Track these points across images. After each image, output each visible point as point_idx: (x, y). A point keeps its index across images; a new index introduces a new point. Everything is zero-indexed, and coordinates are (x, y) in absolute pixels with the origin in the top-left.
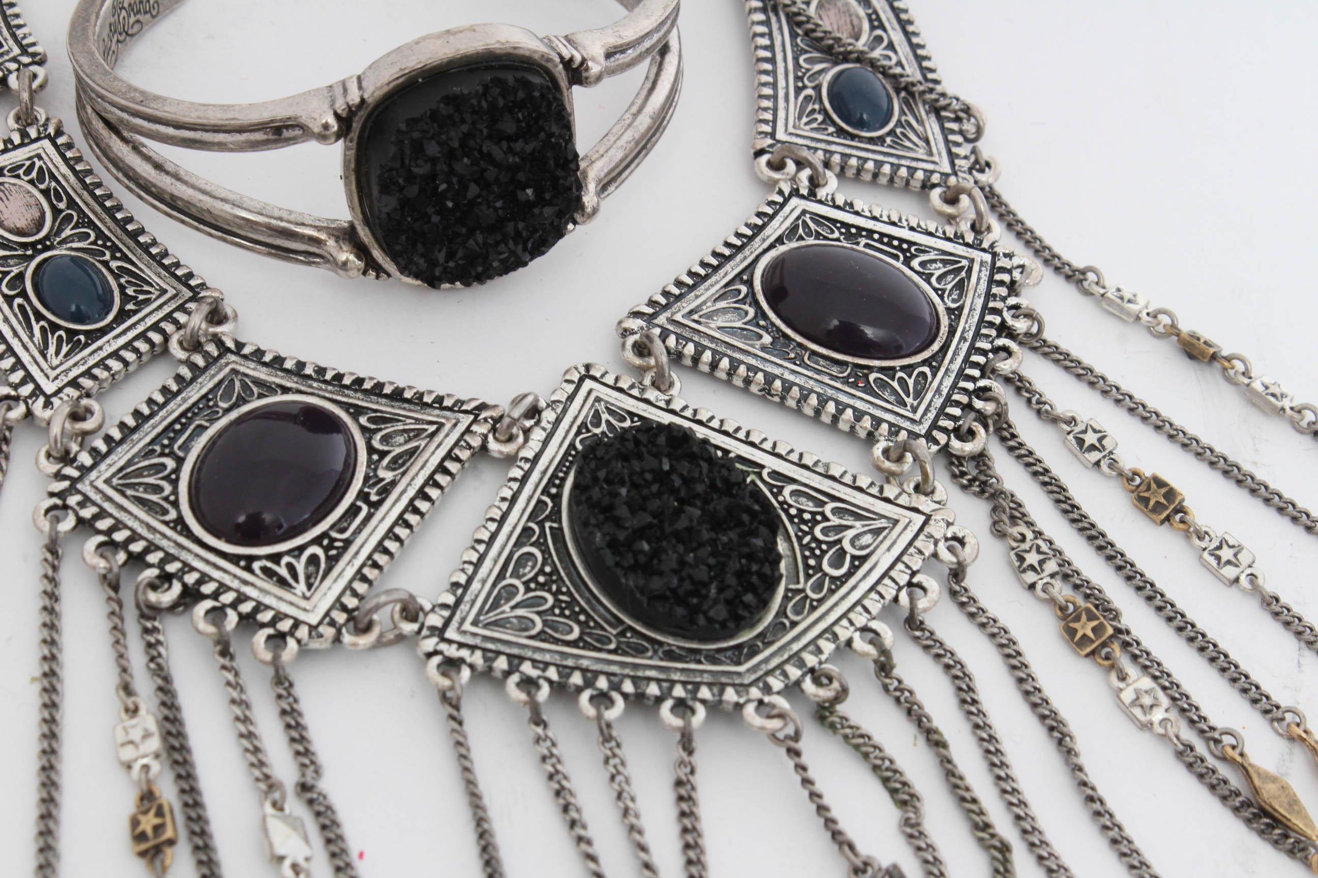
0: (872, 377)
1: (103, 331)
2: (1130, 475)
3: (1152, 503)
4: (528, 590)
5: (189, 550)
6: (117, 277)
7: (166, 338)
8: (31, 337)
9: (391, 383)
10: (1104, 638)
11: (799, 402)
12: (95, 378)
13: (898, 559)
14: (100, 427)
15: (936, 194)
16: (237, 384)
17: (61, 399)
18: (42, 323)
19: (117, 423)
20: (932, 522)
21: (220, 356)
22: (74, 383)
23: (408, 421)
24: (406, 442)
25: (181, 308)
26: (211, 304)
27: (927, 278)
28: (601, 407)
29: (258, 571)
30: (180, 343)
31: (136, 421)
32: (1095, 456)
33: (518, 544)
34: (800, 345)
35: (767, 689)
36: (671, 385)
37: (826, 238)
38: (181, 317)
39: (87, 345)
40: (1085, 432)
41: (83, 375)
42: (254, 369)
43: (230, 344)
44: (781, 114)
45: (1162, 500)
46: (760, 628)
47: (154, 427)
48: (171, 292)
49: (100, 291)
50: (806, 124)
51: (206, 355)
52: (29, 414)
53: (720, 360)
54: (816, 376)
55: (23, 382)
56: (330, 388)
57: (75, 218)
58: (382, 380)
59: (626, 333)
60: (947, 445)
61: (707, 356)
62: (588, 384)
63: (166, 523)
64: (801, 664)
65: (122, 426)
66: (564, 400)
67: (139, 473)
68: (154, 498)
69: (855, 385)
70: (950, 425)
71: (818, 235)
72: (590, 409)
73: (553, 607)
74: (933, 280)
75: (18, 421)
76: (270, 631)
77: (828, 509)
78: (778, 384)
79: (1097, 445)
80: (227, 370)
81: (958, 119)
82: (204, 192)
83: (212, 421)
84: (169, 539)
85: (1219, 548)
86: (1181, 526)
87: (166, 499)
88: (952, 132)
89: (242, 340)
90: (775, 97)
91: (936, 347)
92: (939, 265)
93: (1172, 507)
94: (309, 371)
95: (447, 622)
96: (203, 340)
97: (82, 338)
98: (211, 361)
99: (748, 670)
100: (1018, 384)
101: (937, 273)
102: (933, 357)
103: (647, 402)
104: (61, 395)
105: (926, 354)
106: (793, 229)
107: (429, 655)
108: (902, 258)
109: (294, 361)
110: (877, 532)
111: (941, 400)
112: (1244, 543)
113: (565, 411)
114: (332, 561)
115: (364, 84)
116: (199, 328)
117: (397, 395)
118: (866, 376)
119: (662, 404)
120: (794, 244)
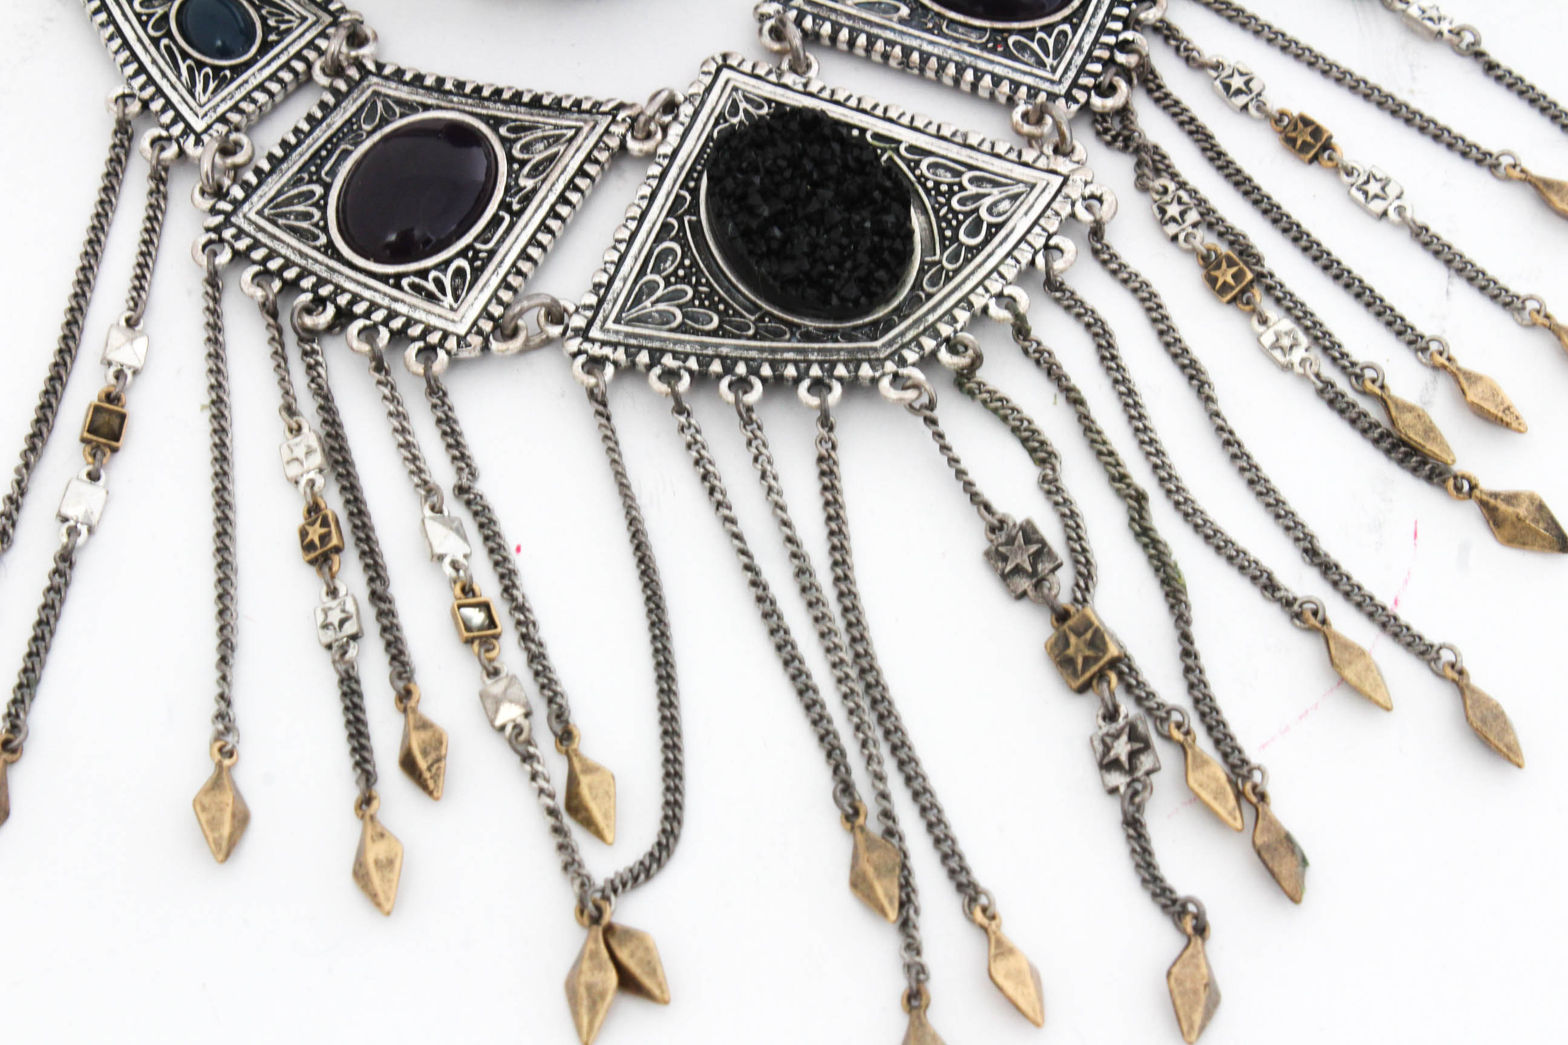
0: (1012, 40)
1: (248, 65)
2: (1277, 116)
3: (1299, 142)
4: (668, 283)
5: (340, 273)
6: (258, 9)
7: (309, 65)
8: (179, 76)
9: (530, 91)
10: (1244, 283)
11: (937, 72)
12: (241, 112)
13: (1036, 223)
14: (251, 159)
16: (380, 105)
17: (211, 135)
18: (189, 62)
19: (266, 154)
20: (1070, 182)
21: (362, 79)
22: (223, 119)
23: (547, 127)
24: (546, 148)
25: (323, 34)
26: (349, 27)
28: (739, 96)
29: (406, 288)
30: (323, 70)
31: (284, 150)
32: (1242, 100)
33: (658, 240)
34: (938, 14)
35: (902, 362)
36: (809, 66)
38: (322, 43)
39: (232, 80)
40: (1231, 76)
41: (231, 110)
42: (396, 89)
43: (371, 67)
45: (1309, 139)
46: (895, 304)
47: (301, 155)
48: (311, 19)
49: (242, 24)
51: (348, 80)
52: (182, 153)
53: (858, 36)
54: (955, 45)
55: (174, 122)
56: (470, 101)
58: (520, 89)
59: (763, 18)
60: (1088, 102)
61: (844, 35)
62: (726, 74)
63: (317, 249)
64: (936, 334)
65: (271, 157)
66: (701, 92)
67: (289, 202)
68: (305, 225)
69: (993, 51)
70: (1089, 81)
72: (728, 98)
73: (694, 298)
75: (172, 160)
76: (421, 344)
77: (965, 180)
78: (915, 57)
79: (1244, 88)
80: (369, 92)
83: (356, 144)
84: (321, 264)
85: (1367, 182)
86: (1330, 164)
87: (316, 225)
89: (382, 60)
91: (1076, 3)
93: (1319, 145)
94: (449, 86)
95: (590, 323)
96: (345, 64)
97: (228, 73)
98: (353, 85)
99: (884, 345)
100: (1166, 32)
102: (1074, 14)
103: (785, 86)
104: (211, 131)
105: (1067, 12)
107: (574, 355)
109: (434, 78)
110: (1014, 198)
111: (1082, 57)
112: (1391, 175)
113: (703, 103)
114: (477, 272)
116: (340, 52)
117: (536, 102)
118: (1005, 40)
119: (800, 88)
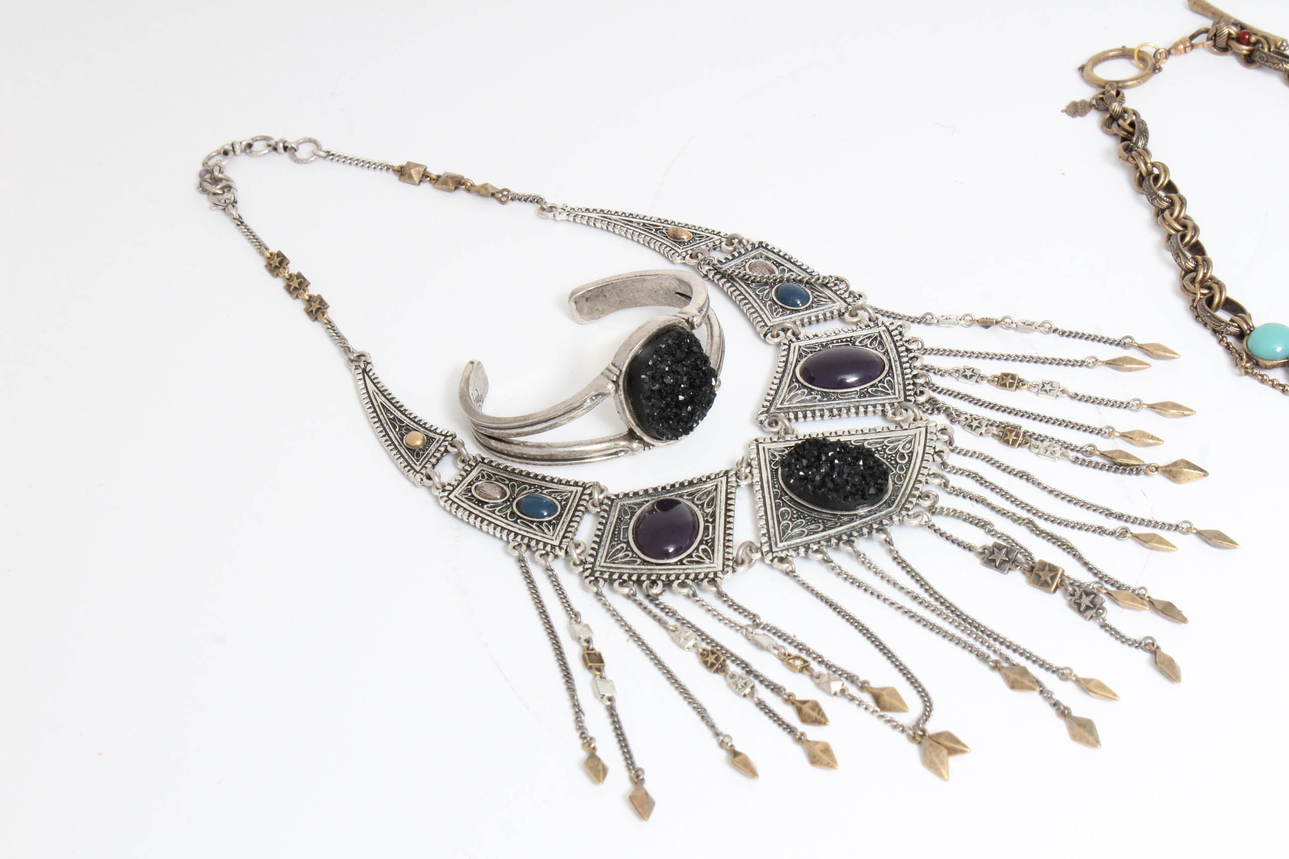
0: (870, 391)
1: (561, 515)
2: (992, 378)
3: (1007, 384)
4: (792, 522)
5: (655, 569)
6: (550, 495)
7: (586, 507)
8: (535, 530)
9: (686, 481)
10: (1021, 438)
11: (847, 413)
12: (570, 532)
13: (925, 446)
14: (587, 546)
15: (846, 315)
16: (627, 509)
17: (564, 544)
18: (535, 524)
19: (592, 542)
20: (929, 428)
21: (613, 503)
22: (564, 538)
23: (703, 489)
24: (707, 497)
25: (583, 494)
26: (593, 488)
27: (866, 346)
28: (772, 451)
29: (687, 563)
30: (593, 506)
31: (599, 538)
32: (975, 378)
33: (777, 510)
34: (833, 393)
35: (908, 509)
36: (794, 430)
37: (815, 352)
39: (558, 524)
40: (965, 371)
41: (565, 533)
42: (629, 501)
43: (613, 497)
44: (764, 316)
45: (1011, 381)
46: (890, 492)
47: (607, 537)
48: (574, 491)
49: (548, 503)
50: (777, 315)
51: (607, 505)
52: (556, 556)
53: (806, 413)
54: (848, 401)
55: (545, 546)
56: (663, 493)
57: (516, 484)
58: (681, 481)
59: (762, 422)
60: (915, 401)
61: (800, 414)
62: (761, 446)
63: (639, 564)
64: (914, 496)
65: (594, 542)
66: (756, 455)
67: (614, 554)
68: (627, 559)
69: (865, 396)
70: (912, 393)
71: (811, 352)
72: (768, 454)
74: (868, 346)
76: (707, 579)
77: (886, 442)
78: (835, 411)
79: (973, 374)
80: (619, 506)
81: (836, 285)
82: (564, 447)
83: (628, 524)
84: (644, 569)
85: (1044, 386)
86: (1024, 386)
87: (632, 557)
88: (837, 290)
89: (617, 493)
90: (757, 311)
91: (887, 368)
92: (867, 340)
93: (1016, 381)
94: (650, 491)
95: (770, 546)
96: (601, 500)
97: (554, 521)
98: (610, 506)
99: (896, 507)
100: (928, 369)
101: (869, 343)
102: (888, 373)
103: (788, 441)
105: (885, 373)
106: (800, 355)
107: (772, 561)
108: (850, 344)
109: (642, 491)
110: (910, 442)
111: (902, 386)
112: (1052, 380)
113: (759, 459)
114: (712, 547)
115: (616, 364)
117: (691, 483)
118: (867, 392)
119: (795, 439)
120: (805, 359)
